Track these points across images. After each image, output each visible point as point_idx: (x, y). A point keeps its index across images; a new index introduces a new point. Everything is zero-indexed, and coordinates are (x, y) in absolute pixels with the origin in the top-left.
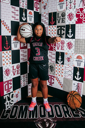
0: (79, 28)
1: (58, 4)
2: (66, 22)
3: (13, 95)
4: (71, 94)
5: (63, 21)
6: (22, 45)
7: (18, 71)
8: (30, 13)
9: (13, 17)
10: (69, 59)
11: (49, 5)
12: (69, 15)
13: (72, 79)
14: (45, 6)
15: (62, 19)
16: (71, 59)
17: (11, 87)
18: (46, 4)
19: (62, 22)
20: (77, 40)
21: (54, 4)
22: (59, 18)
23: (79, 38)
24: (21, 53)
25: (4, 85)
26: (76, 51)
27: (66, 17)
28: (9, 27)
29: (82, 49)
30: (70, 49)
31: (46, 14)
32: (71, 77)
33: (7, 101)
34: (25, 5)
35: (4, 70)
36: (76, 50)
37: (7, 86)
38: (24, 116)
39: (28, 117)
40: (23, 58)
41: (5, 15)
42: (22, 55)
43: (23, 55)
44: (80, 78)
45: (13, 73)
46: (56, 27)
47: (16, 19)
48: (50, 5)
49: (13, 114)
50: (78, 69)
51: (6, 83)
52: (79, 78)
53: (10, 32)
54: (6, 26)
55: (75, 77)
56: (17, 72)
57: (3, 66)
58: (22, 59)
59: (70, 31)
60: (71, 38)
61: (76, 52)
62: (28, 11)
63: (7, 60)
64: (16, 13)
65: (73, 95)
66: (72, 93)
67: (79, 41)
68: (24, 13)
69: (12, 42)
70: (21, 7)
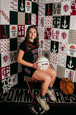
2: (61, 13)
6: (20, 33)
13: (65, 67)
19: (58, 13)
20: (71, 31)
22: (55, 9)
23: (73, 29)
30: (64, 39)
39: (23, 101)
42: (19, 43)
46: (52, 17)
50: (71, 58)
54: (5, 16)
56: (15, 59)
57: (1, 53)
59: (65, 22)
62: (27, 2)
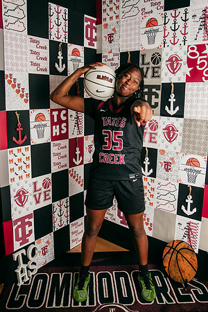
0: (195, 92)
1: (143, 31)
2: (162, 76)
3: (34, 250)
4: (171, 248)
5: (156, 75)
6: (56, 131)
7: (47, 193)
8: (75, 52)
9: (33, 64)
10: (167, 166)
11: (121, 34)
12: (170, 60)
13: (175, 212)
14: (110, 36)
15: (154, 68)
16: (172, 166)
17: (31, 231)
18: (114, 30)
19: (153, 76)
20: (188, 122)
21: (133, 32)
22: (145, 67)
23: (193, 116)
24: (54, 150)
25: (14, 228)
26: (186, 148)
27: (163, 64)
28: (23, 89)
29: (199, 143)
30: (170, 142)
31: (115, 55)
32: (172, 208)
33: (22, 266)
34: (62, 33)
35: (13, 194)
36: (186, 144)
37: (20, 229)
38: (62, 300)
39: (71, 304)
40: (59, 161)
41: (14, 61)
42: (55, 155)
43: (57, 154)
44: (195, 210)
45: (36, 198)
47: (42, 70)
48: (125, 33)
49: (37, 297)
50: (191, 189)
51: (19, 223)
52: (191, 210)
53: (26, 101)
54: (17, 88)
55: (183, 208)
56: (45, 196)
57: (10, 183)
58: (55, 164)
59: (172, 100)
60: (174, 116)
61: (186, 150)
62: (71, 48)
63: (20, 168)
64: (42, 55)
65: (178, 249)
66: (175, 245)
67: (193, 123)
68: (60, 54)
69: (32, 125)
70: (53, 38)
